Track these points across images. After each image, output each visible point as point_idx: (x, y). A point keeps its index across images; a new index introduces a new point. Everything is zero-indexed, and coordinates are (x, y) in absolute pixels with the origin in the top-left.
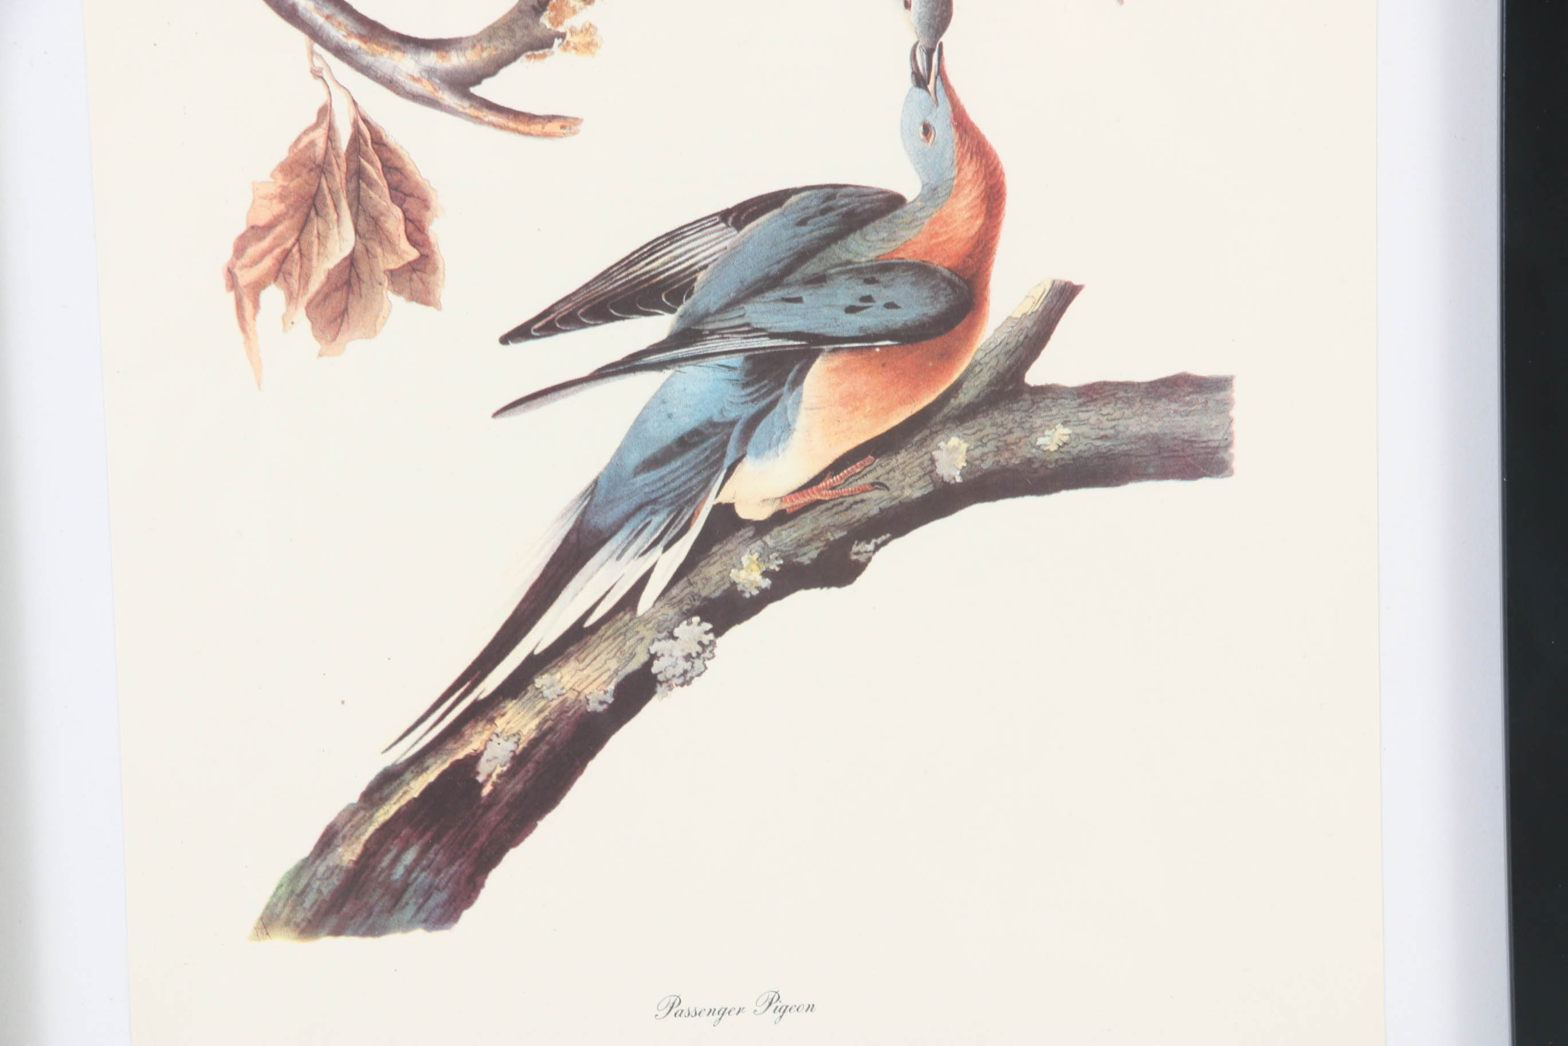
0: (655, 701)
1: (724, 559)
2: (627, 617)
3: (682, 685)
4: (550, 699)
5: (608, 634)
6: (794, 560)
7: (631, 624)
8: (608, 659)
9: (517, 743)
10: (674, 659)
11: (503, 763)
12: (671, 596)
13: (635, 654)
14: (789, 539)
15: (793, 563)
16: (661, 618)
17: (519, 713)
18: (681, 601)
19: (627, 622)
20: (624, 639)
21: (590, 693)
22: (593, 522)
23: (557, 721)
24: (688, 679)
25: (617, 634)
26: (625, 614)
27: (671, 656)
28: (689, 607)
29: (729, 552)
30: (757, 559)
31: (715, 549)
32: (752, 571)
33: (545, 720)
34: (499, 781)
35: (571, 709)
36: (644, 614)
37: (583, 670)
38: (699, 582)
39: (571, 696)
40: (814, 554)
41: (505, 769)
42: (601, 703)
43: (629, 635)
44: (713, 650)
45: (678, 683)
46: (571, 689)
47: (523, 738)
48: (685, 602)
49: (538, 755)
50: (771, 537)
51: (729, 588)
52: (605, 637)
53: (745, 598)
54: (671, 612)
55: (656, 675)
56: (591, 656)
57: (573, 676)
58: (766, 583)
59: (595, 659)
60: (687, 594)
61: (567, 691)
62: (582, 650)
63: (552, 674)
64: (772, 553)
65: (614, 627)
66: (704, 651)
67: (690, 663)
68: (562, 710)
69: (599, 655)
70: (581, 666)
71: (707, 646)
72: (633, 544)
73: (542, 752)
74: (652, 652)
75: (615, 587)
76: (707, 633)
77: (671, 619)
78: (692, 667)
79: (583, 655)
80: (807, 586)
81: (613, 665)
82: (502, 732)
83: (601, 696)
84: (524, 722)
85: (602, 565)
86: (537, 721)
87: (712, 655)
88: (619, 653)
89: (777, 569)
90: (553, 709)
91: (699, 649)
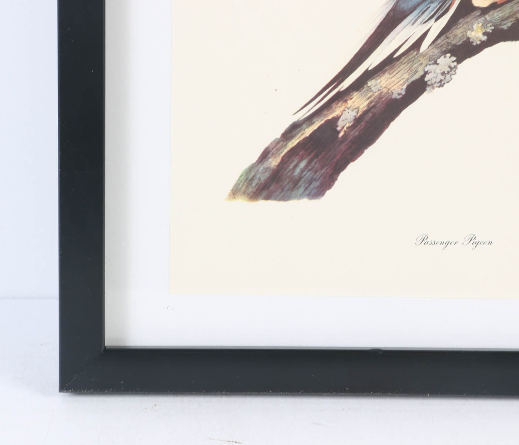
0: (425, 94)
1: (465, 26)
2: (415, 53)
3: (439, 87)
4: (375, 91)
5: (404, 61)
6: (499, 27)
7: (416, 57)
8: (404, 73)
9: (357, 112)
10: (436, 74)
11: (350, 122)
12: (437, 44)
13: (417, 71)
14: (498, 17)
15: (499, 29)
16: (431, 54)
17: (359, 98)
18: (442, 46)
19: (414, 56)
20: (413, 64)
21: (394, 90)
22: (401, 6)
23: (377, 102)
24: (442, 84)
25: (409, 61)
26: (414, 52)
27: (435, 72)
28: (446, 49)
29: (467, 22)
30: (481, 26)
31: (460, 21)
32: (478, 32)
33: (371, 102)
34: (347, 130)
35: (384, 97)
36: (423, 52)
37: (392, 78)
38: (451, 37)
39: (385, 91)
40: (509, 24)
41: (351, 124)
42: (399, 94)
43: (415, 62)
44: (456, 70)
45: (437, 86)
46: (385, 87)
47: (360, 110)
48: (443, 47)
49: (367, 118)
50: (489, 16)
51: (466, 40)
52: (403, 63)
53: (474, 45)
54: (436, 51)
55: (427, 82)
56: (396, 72)
57: (386, 81)
58: (484, 38)
59: (398, 73)
60: (445, 43)
61: (383, 88)
62: (392, 69)
63: (376, 80)
64: (489, 23)
65: (408, 58)
66: (451, 71)
67: (444, 77)
68: (380, 97)
69: (400, 71)
70: (391, 76)
71: (453, 68)
72: (420, 18)
73: (369, 117)
74: (426, 70)
75: (410, 38)
76: (453, 62)
77: (437, 54)
78: (445, 78)
79: (392, 71)
80: (505, 40)
81: (406, 76)
82: (350, 107)
83: (399, 91)
84: (361, 102)
85: (404, 27)
86: (367, 102)
87: (455, 73)
88: (409, 71)
89: (491, 31)
90: (376, 96)
91: (449, 69)
